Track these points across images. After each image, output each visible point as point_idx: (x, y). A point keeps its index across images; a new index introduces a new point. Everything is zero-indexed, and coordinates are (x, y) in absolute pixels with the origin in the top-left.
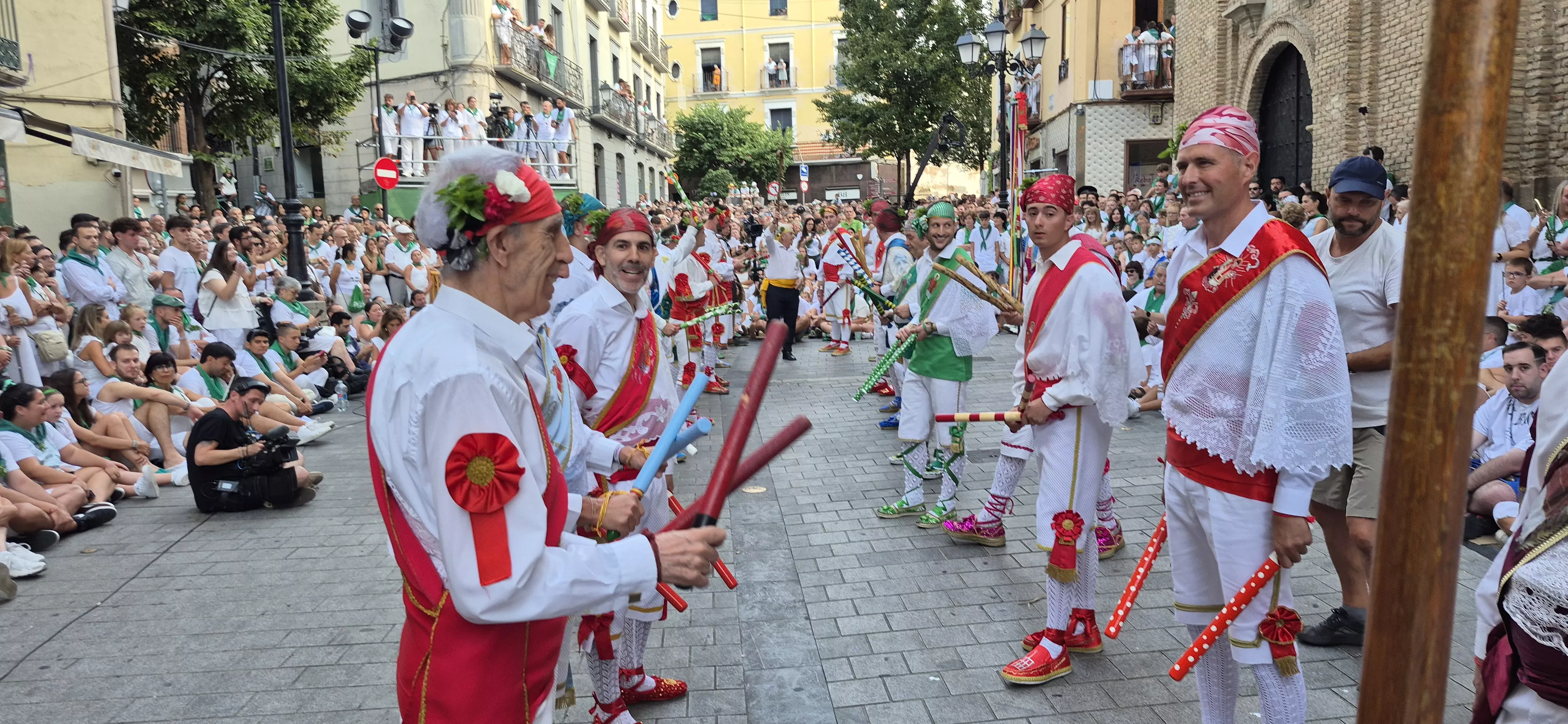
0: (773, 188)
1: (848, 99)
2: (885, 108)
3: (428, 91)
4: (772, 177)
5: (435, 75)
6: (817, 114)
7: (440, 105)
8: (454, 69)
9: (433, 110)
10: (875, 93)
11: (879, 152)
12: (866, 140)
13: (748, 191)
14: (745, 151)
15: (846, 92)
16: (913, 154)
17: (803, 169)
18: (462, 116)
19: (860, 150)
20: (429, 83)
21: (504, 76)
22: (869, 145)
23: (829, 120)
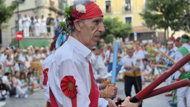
0: (127, 40)
1: (149, 13)
2: (161, 15)
3: (31, 14)
4: (126, 36)
5: (33, 10)
6: (139, 17)
7: (34, 17)
8: (38, 8)
9: (32, 19)
10: (157, 10)
11: (159, 28)
12: (154, 25)
13: (119, 40)
14: (118, 29)
15: (149, 11)
16: (169, 28)
17: (135, 34)
18: (39, 20)
19: (153, 28)
20: (31, 12)
21: (51, 9)
22: (156, 26)
23: (144, 19)
